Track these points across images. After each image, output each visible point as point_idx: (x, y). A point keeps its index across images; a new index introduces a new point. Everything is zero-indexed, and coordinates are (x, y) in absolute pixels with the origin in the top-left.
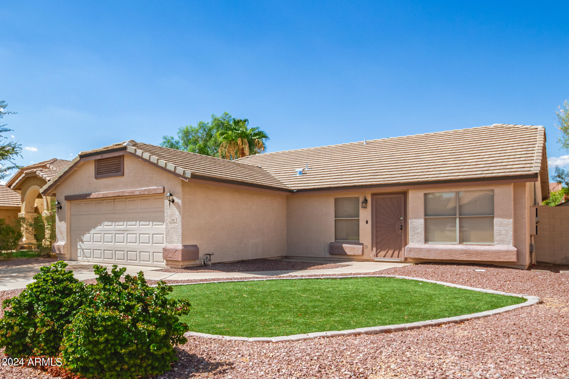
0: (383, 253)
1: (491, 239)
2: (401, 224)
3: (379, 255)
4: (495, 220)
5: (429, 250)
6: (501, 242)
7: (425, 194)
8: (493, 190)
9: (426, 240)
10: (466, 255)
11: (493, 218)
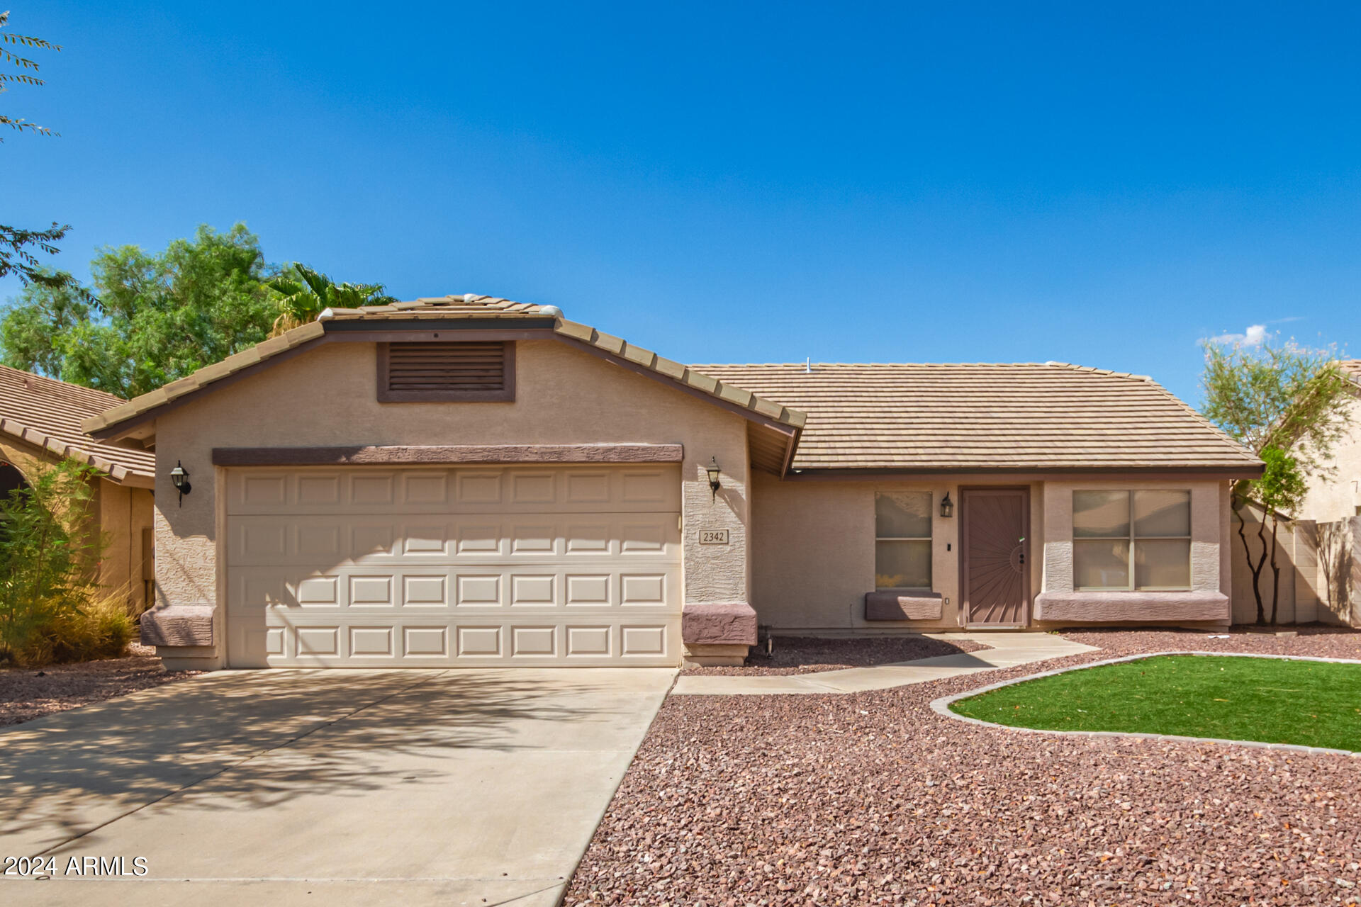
0: (984, 613)
1: (1183, 580)
2: (1021, 551)
3: (974, 617)
4: (1193, 545)
5: (1084, 605)
6: (1203, 585)
7: (1074, 492)
8: (1189, 492)
9: (1077, 585)
10: (1149, 610)
11: (1189, 542)
